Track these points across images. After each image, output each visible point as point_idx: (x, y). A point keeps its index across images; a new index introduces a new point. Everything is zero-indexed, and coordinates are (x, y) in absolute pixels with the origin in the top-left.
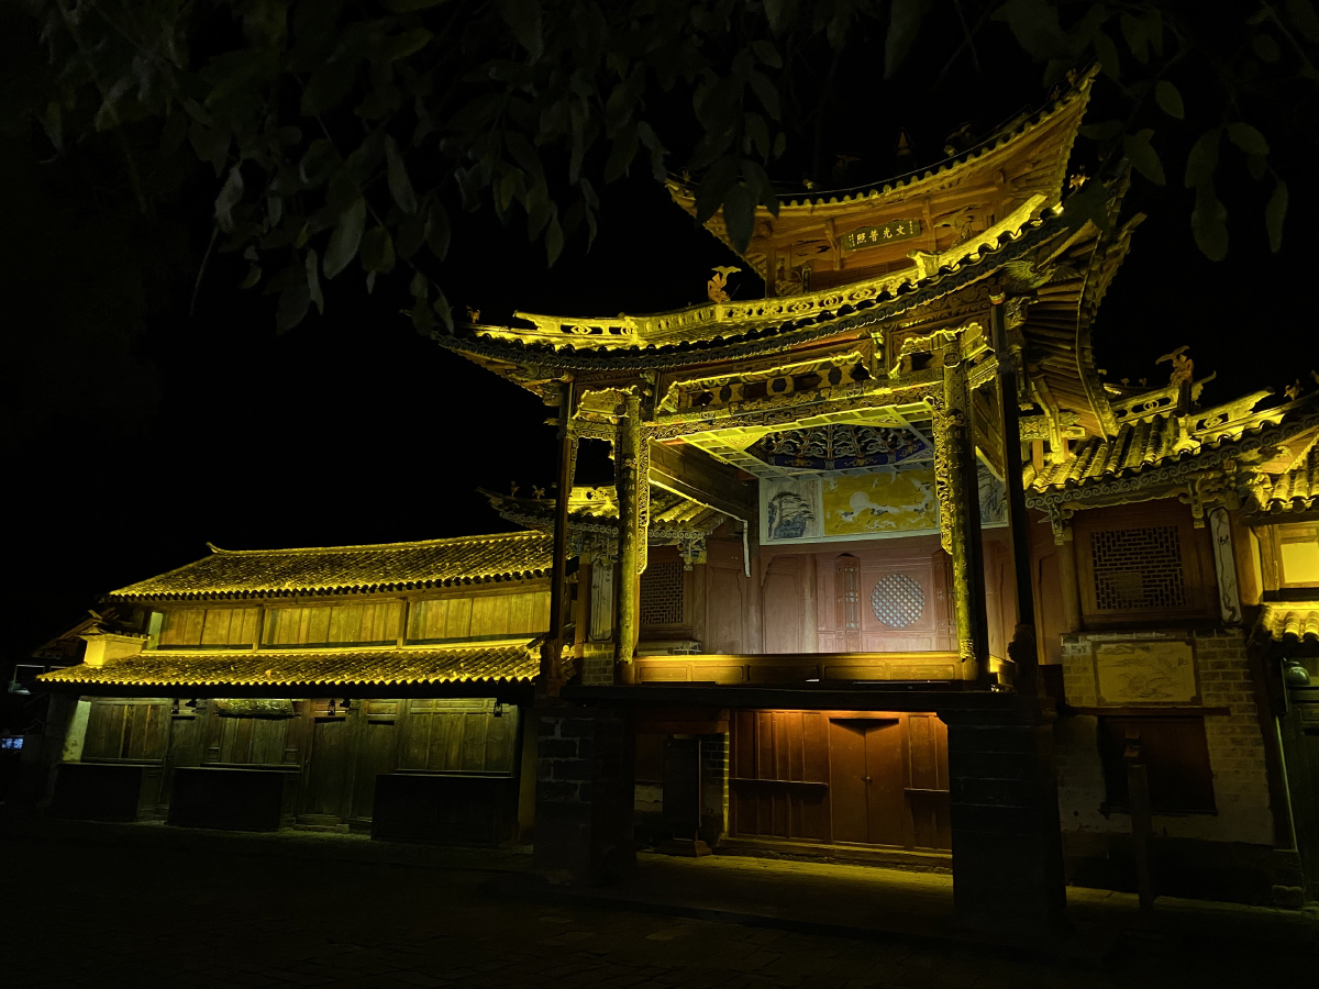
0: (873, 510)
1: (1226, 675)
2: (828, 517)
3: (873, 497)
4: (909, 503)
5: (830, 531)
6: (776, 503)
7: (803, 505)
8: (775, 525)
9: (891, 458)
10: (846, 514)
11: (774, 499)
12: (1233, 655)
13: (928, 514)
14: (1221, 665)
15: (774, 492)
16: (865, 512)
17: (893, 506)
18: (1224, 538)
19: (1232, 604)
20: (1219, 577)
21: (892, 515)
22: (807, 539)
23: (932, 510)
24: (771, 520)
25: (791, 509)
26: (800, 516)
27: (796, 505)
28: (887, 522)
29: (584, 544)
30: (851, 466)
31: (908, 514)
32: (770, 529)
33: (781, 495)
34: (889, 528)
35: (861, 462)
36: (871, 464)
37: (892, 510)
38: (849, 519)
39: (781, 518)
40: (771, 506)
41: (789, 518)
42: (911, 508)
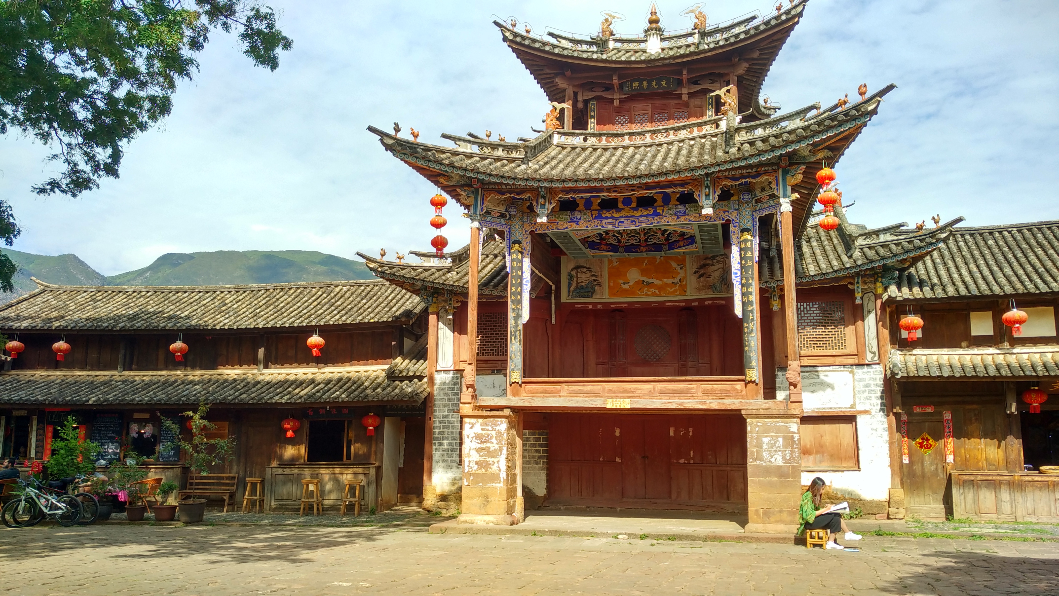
0: (644, 281)
1: (870, 392)
2: (612, 284)
3: (644, 272)
4: (668, 278)
5: (612, 294)
6: (573, 273)
7: (593, 275)
8: (572, 288)
9: (664, 247)
10: (624, 283)
11: (572, 270)
12: (874, 380)
13: (681, 285)
14: (868, 386)
15: (571, 266)
16: (637, 283)
17: (657, 279)
18: (871, 310)
19: (873, 350)
20: (866, 334)
21: (656, 285)
23: (684, 283)
24: (570, 285)
25: (584, 278)
26: (591, 283)
27: (588, 275)
28: (653, 290)
29: (433, 297)
30: (637, 252)
31: (667, 285)
32: (569, 291)
33: (577, 268)
34: (654, 294)
35: (644, 249)
36: (651, 251)
37: (656, 282)
38: (626, 287)
39: (577, 283)
40: (569, 275)
41: (583, 284)
42: (669, 281)
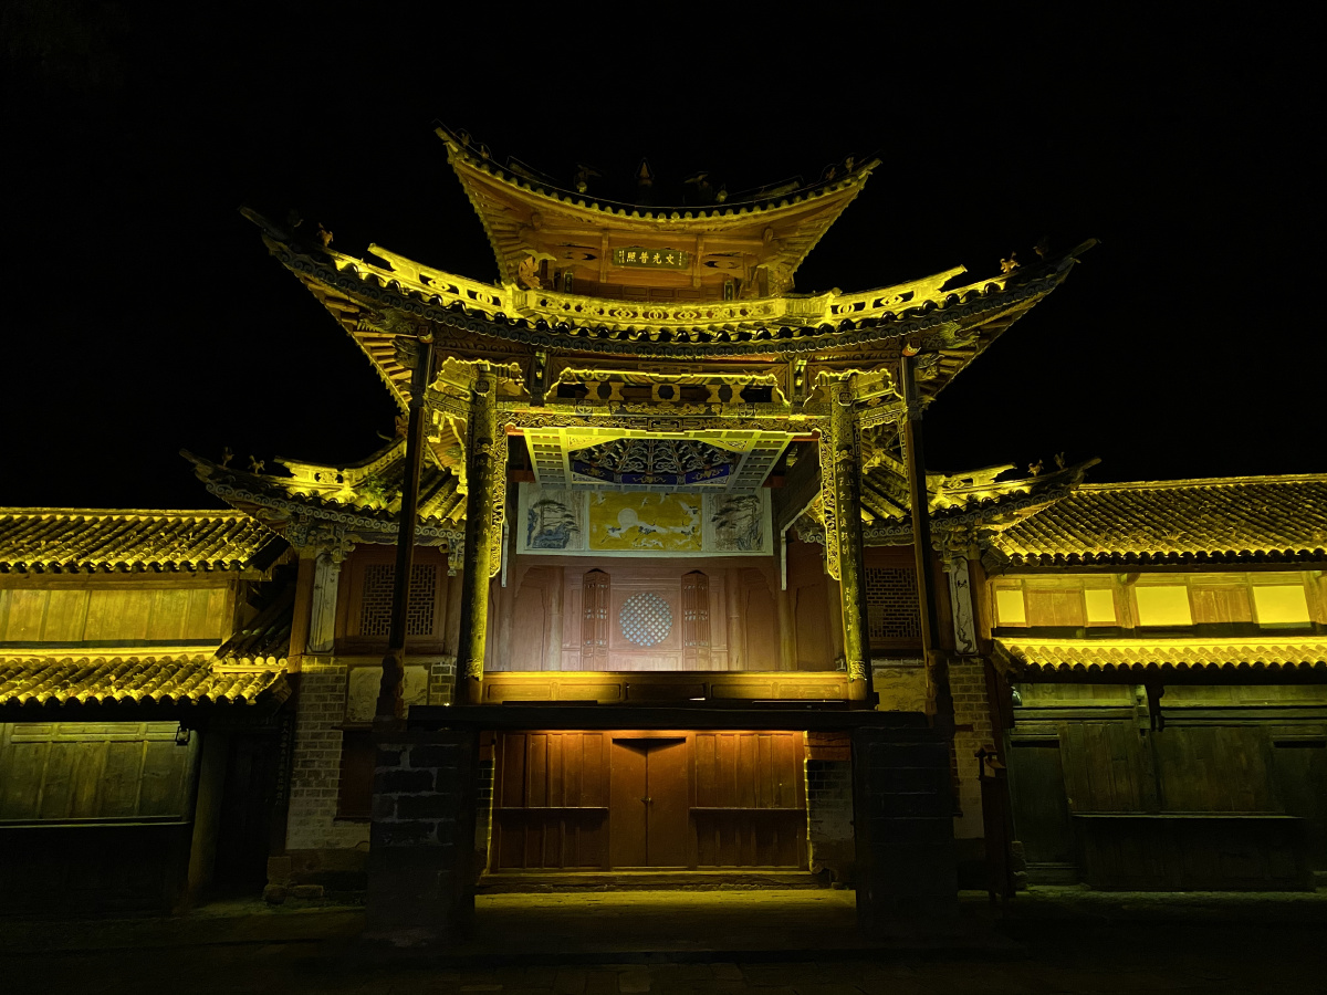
0: (641, 528)
1: (970, 697)
2: (595, 530)
3: (642, 514)
4: (676, 525)
5: (594, 545)
6: (537, 510)
7: (568, 516)
8: (534, 534)
9: (679, 479)
10: (613, 530)
11: (535, 506)
12: (976, 680)
13: (694, 537)
14: (967, 689)
15: (535, 499)
16: (632, 529)
17: (661, 525)
18: (962, 582)
19: (967, 638)
20: (955, 614)
21: (659, 535)
22: (569, 551)
23: (698, 534)
24: (531, 528)
25: (553, 518)
26: (564, 526)
27: (560, 514)
28: (654, 541)
29: (309, 534)
30: (640, 482)
31: (674, 535)
32: (529, 537)
33: (543, 503)
34: (656, 547)
35: (651, 480)
36: (660, 482)
37: (660, 530)
38: (616, 535)
39: (543, 526)
40: (531, 513)
41: (552, 528)
42: (678, 530)
